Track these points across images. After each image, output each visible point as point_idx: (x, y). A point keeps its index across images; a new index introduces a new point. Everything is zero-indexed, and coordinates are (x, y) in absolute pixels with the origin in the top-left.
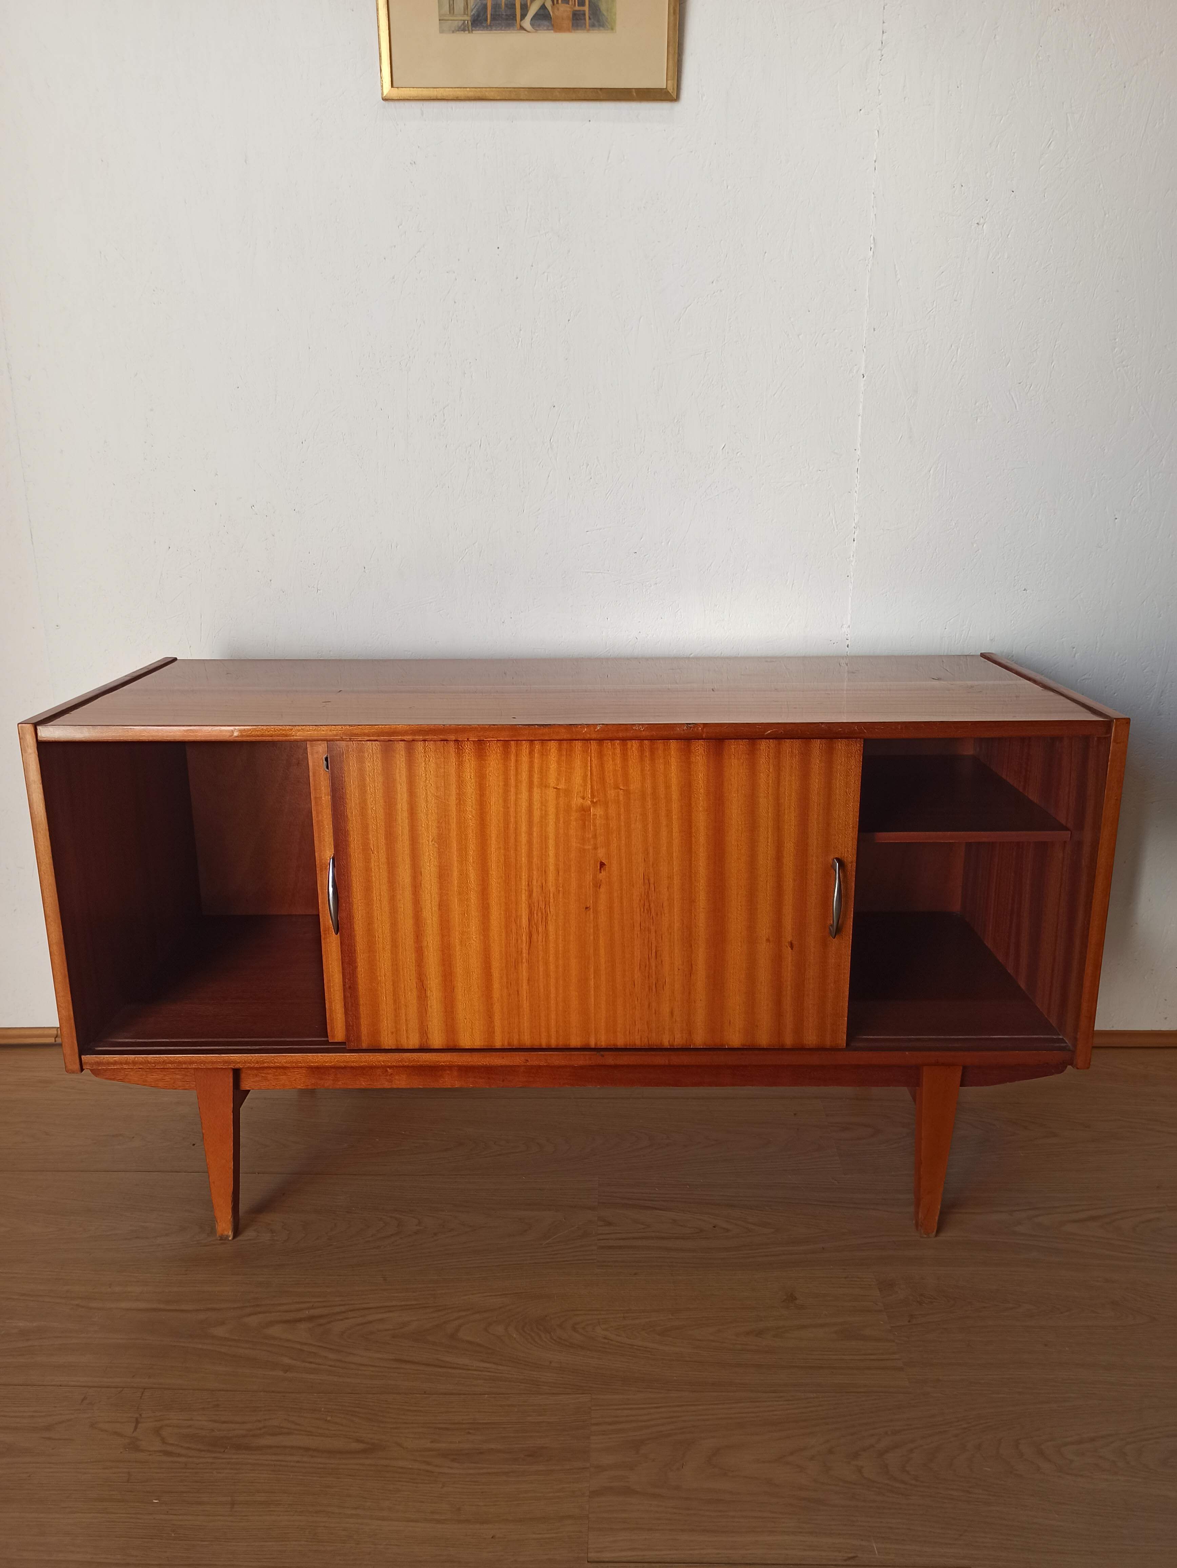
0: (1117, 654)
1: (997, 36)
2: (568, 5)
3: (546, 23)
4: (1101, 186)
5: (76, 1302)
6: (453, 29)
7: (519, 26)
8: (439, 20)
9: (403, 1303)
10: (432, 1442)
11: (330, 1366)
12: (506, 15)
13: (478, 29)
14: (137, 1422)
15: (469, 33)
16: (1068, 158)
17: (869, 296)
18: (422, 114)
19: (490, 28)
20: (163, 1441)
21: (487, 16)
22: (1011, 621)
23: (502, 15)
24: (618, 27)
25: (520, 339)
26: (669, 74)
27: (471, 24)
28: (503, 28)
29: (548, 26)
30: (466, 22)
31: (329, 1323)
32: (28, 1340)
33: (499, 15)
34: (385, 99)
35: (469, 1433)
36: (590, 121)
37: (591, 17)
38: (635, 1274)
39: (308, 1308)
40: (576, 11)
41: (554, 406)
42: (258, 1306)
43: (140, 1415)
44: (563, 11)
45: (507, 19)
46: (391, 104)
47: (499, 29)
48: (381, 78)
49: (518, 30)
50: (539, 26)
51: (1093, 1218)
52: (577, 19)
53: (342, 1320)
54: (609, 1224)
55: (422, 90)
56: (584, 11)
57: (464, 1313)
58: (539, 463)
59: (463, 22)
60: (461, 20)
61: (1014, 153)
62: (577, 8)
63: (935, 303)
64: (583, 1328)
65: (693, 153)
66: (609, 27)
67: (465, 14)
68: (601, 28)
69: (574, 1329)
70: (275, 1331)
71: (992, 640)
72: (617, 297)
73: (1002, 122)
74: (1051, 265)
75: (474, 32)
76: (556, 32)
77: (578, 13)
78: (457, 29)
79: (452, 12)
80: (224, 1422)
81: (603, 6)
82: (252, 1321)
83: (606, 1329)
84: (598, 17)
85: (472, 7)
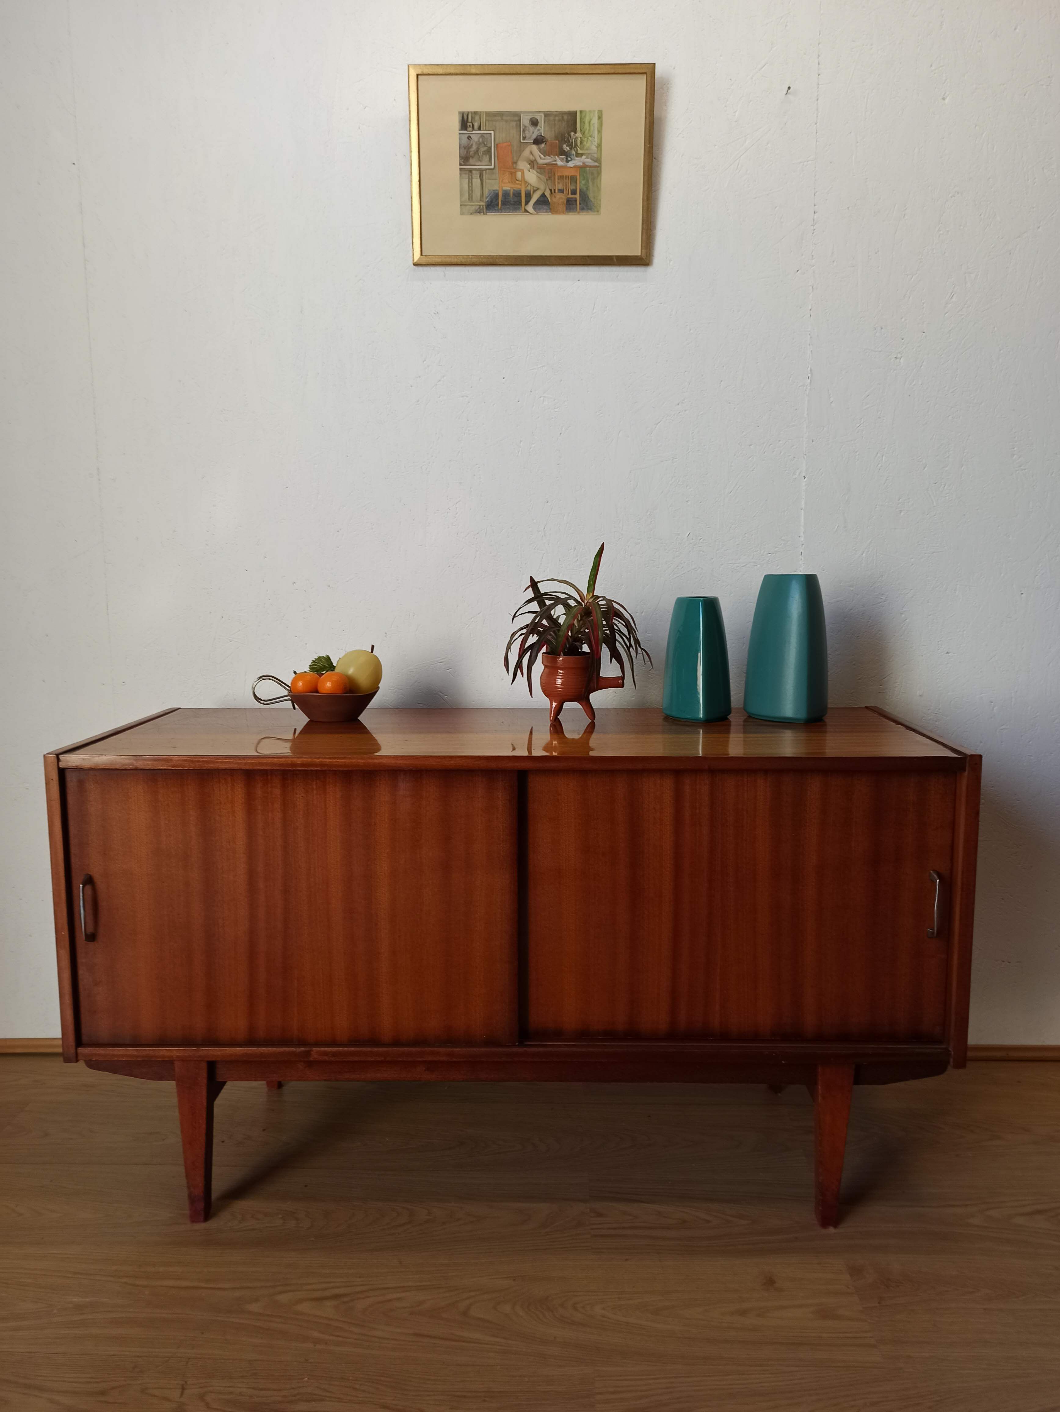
0: (1030, 708)
1: (905, 216)
2: (563, 194)
3: (545, 207)
4: (996, 329)
5: (125, 1280)
6: (471, 212)
8: (461, 205)
9: (418, 1284)
11: (355, 1339)
12: (514, 201)
13: (491, 211)
14: (183, 1389)
15: (484, 214)
16: (968, 308)
17: (808, 414)
18: (445, 276)
19: (500, 211)
20: (207, 1405)
21: (498, 203)
23: (511, 201)
24: (603, 210)
25: (521, 449)
26: (643, 245)
27: (486, 208)
28: (511, 211)
29: (547, 210)
30: (482, 207)
31: (352, 1301)
32: (82, 1314)
33: (508, 201)
34: (415, 265)
35: (484, 1401)
36: (579, 281)
37: (581, 203)
38: (627, 1260)
39: (333, 1288)
40: (569, 198)
41: (548, 502)
42: (287, 1285)
43: (186, 1382)
44: (560, 198)
45: (514, 204)
46: (421, 268)
47: (507, 211)
48: (413, 248)
50: (540, 209)
51: (1039, 1212)
52: (570, 204)
53: (363, 1298)
54: (601, 1215)
55: (445, 258)
56: (576, 198)
57: (473, 1294)
58: (535, 547)
60: (478, 205)
61: (924, 303)
62: (570, 196)
63: (862, 420)
64: (583, 1307)
66: (596, 210)
67: (481, 200)
68: (589, 211)
69: (575, 1308)
70: (304, 1307)
72: (601, 415)
73: (912, 280)
74: (958, 390)
75: (488, 214)
76: (553, 214)
77: (571, 199)
78: (474, 211)
79: (471, 199)
80: (261, 1389)
81: (591, 195)
82: (283, 1298)
83: (604, 1309)
84: (587, 203)
85: (487, 196)
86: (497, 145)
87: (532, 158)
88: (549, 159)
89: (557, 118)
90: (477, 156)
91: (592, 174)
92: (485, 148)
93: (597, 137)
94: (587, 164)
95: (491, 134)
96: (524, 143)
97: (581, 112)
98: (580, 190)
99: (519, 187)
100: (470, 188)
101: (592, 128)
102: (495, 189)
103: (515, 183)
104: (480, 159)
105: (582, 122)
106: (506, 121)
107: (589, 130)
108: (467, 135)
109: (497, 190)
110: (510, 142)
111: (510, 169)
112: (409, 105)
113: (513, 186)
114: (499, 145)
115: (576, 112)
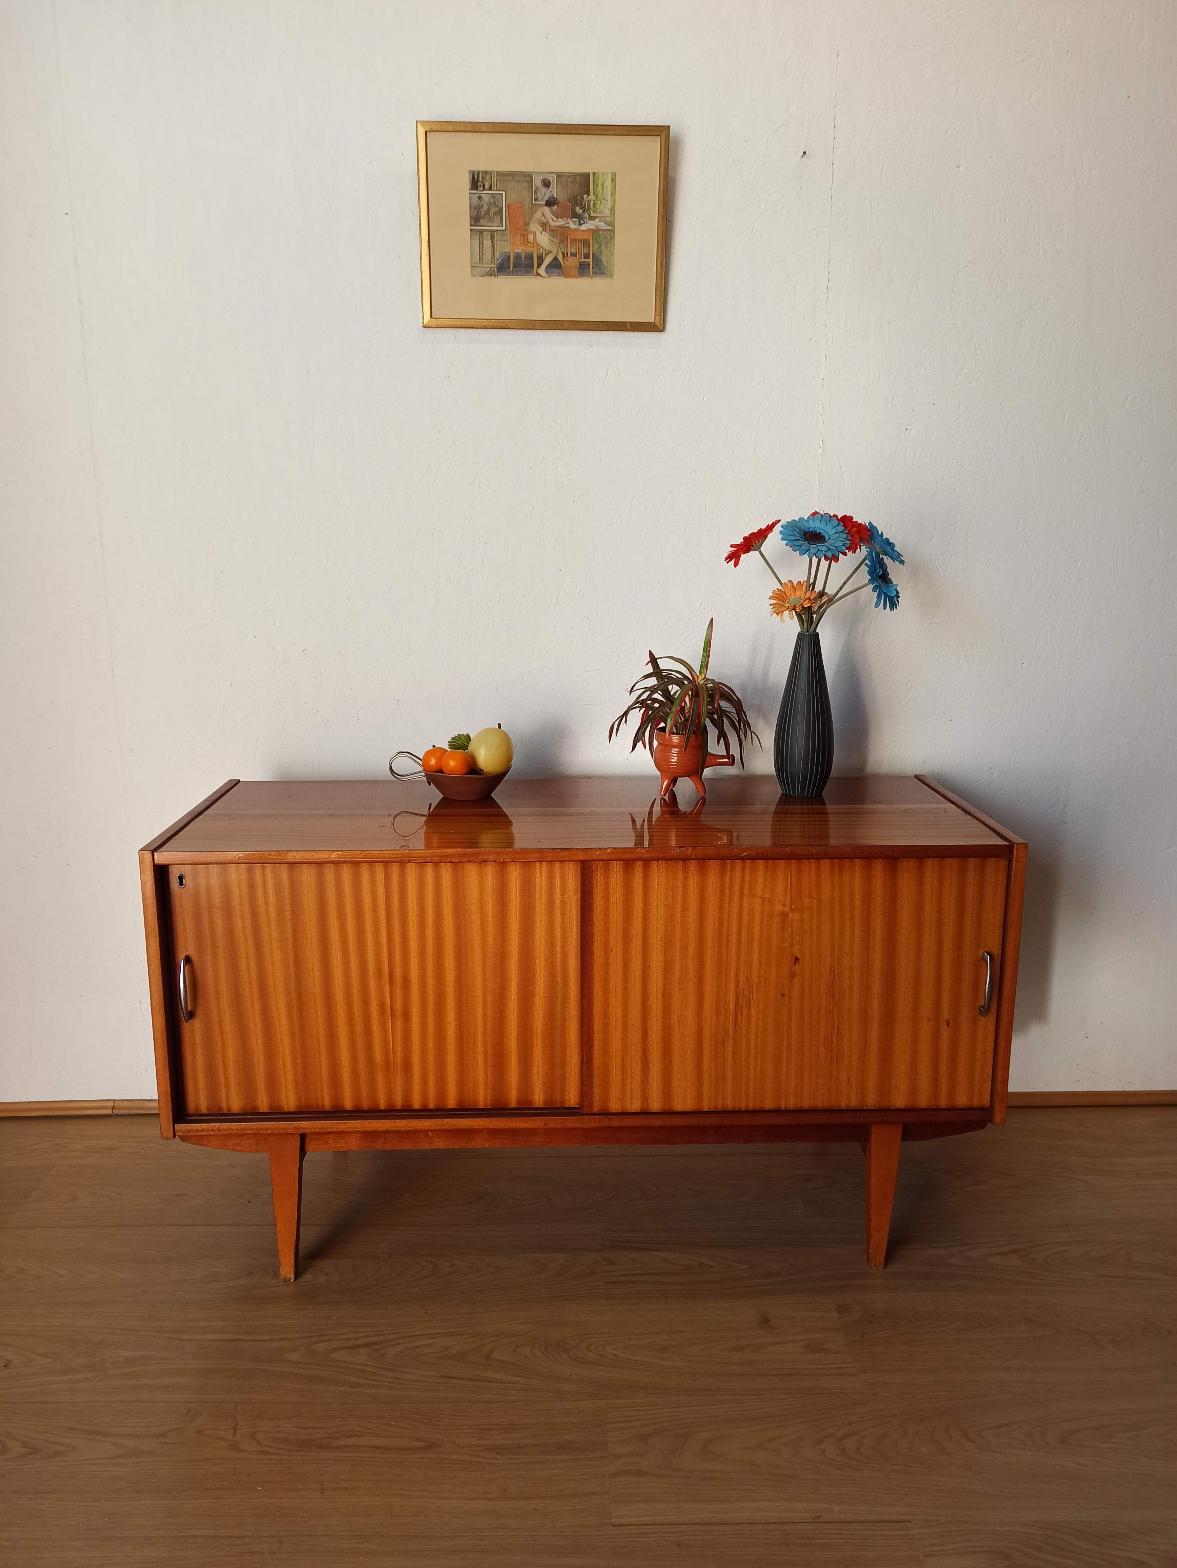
0: (1027, 773)
1: (919, 286)
2: (575, 258)
3: (557, 270)
4: (1004, 401)
5: (170, 1335)
6: (482, 274)
7: (536, 273)
8: (471, 267)
9: (444, 1331)
10: (479, 1440)
11: (389, 1382)
12: (526, 264)
13: (502, 274)
14: (235, 1429)
15: (495, 277)
16: (977, 379)
17: (819, 485)
18: (455, 339)
19: (512, 274)
20: (259, 1443)
21: (510, 265)
22: (940, 746)
23: (523, 264)
24: (616, 275)
25: (533, 516)
26: (657, 311)
27: (497, 270)
28: (523, 274)
29: (559, 273)
30: (493, 269)
31: (383, 1348)
32: (133, 1366)
33: (520, 264)
34: (425, 326)
35: (509, 1432)
36: (592, 346)
37: (594, 267)
38: (636, 1304)
39: (365, 1337)
40: (582, 262)
41: (560, 570)
42: (322, 1335)
43: (237, 1424)
44: (572, 263)
45: (526, 267)
46: (430, 330)
47: (519, 274)
48: (423, 311)
49: (535, 276)
50: (552, 273)
51: (1013, 1252)
52: (583, 268)
53: (394, 1345)
54: (612, 1263)
55: (456, 321)
56: (589, 262)
57: (495, 1338)
58: (547, 616)
59: (490, 268)
60: (489, 267)
61: (935, 374)
62: (583, 260)
63: (872, 491)
64: (596, 1348)
65: (676, 372)
66: (609, 275)
67: (492, 262)
68: (602, 275)
69: (588, 1349)
70: (340, 1355)
71: (924, 762)
72: (614, 483)
73: (924, 350)
74: (965, 462)
75: (499, 276)
76: (565, 277)
77: (584, 264)
78: (485, 274)
79: (481, 261)
80: (307, 1428)
81: (604, 259)
82: (320, 1347)
83: (614, 1349)
84: (600, 268)
85: (498, 258)
86: (508, 206)
87: (544, 220)
88: (562, 222)
89: (570, 180)
90: (487, 216)
91: (606, 238)
92: (497, 209)
93: (611, 199)
94: (600, 227)
95: (502, 194)
96: (536, 204)
97: (594, 173)
98: (593, 253)
99: (531, 249)
100: (481, 250)
101: (605, 190)
102: (506, 251)
103: (527, 245)
104: (492, 219)
105: (596, 185)
106: (518, 181)
107: (602, 193)
108: (478, 195)
109: (508, 252)
110: (521, 203)
111: (522, 231)
112: (418, 163)
113: (524, 248)
114: (510, 206)
115: (589, 173)
